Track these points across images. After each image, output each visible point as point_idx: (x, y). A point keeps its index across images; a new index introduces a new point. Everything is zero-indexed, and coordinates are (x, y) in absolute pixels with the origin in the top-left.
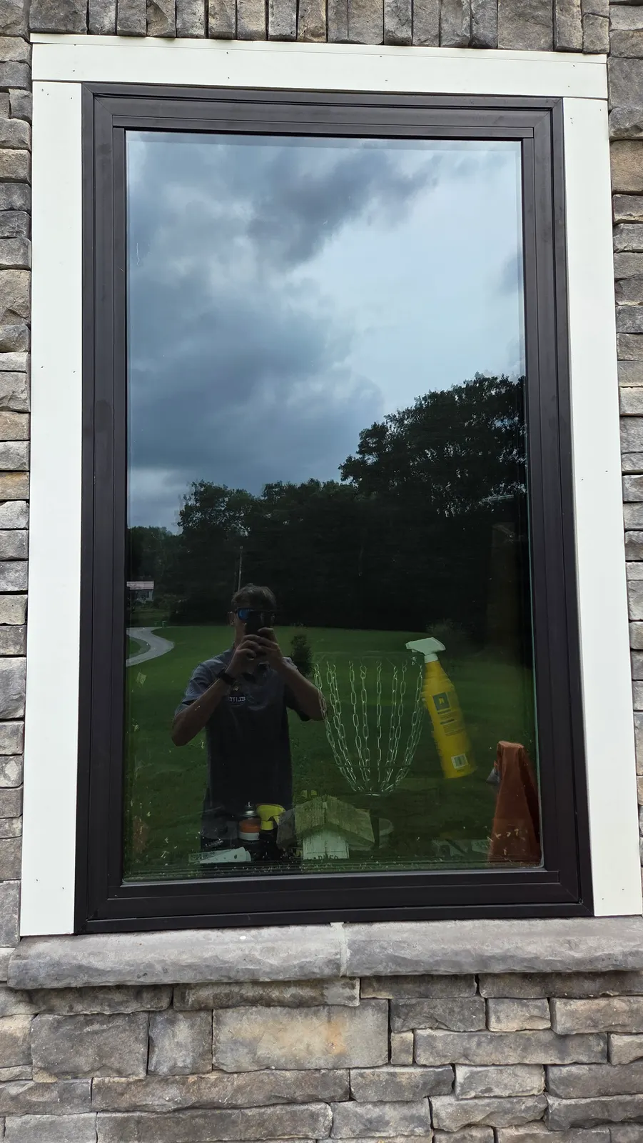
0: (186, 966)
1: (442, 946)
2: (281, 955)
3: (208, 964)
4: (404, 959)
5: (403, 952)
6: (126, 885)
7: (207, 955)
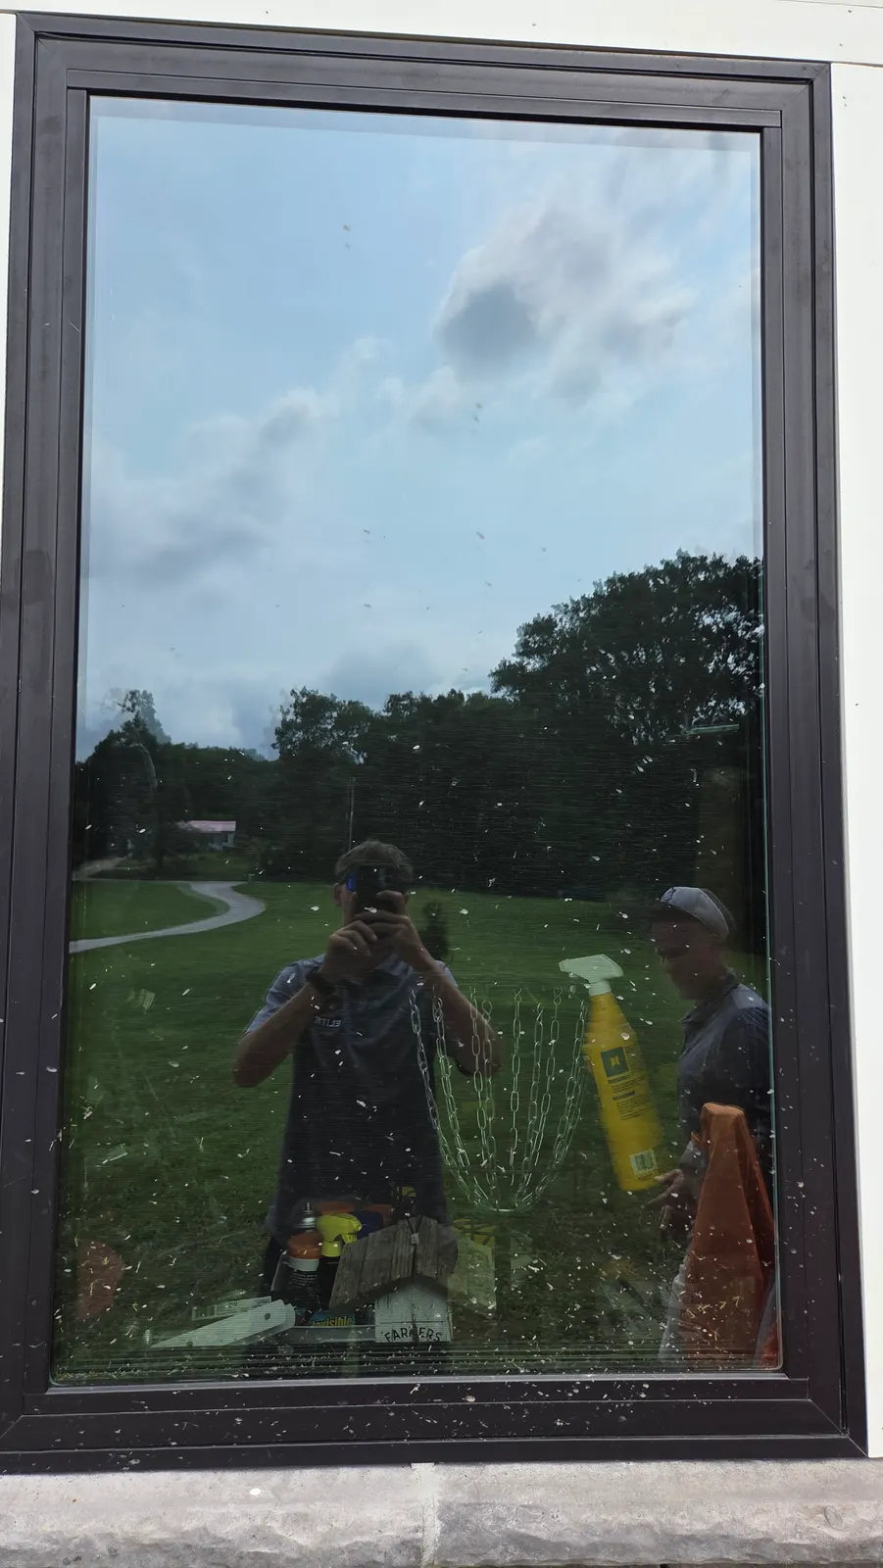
0: (150, 1546)
1: (603, 1517)
2: (319, 1529)
3: (189, 1542)
4: (536, 1539)
5: (533, 1526)
6: (55, 1390)
7: (188, 1526)
